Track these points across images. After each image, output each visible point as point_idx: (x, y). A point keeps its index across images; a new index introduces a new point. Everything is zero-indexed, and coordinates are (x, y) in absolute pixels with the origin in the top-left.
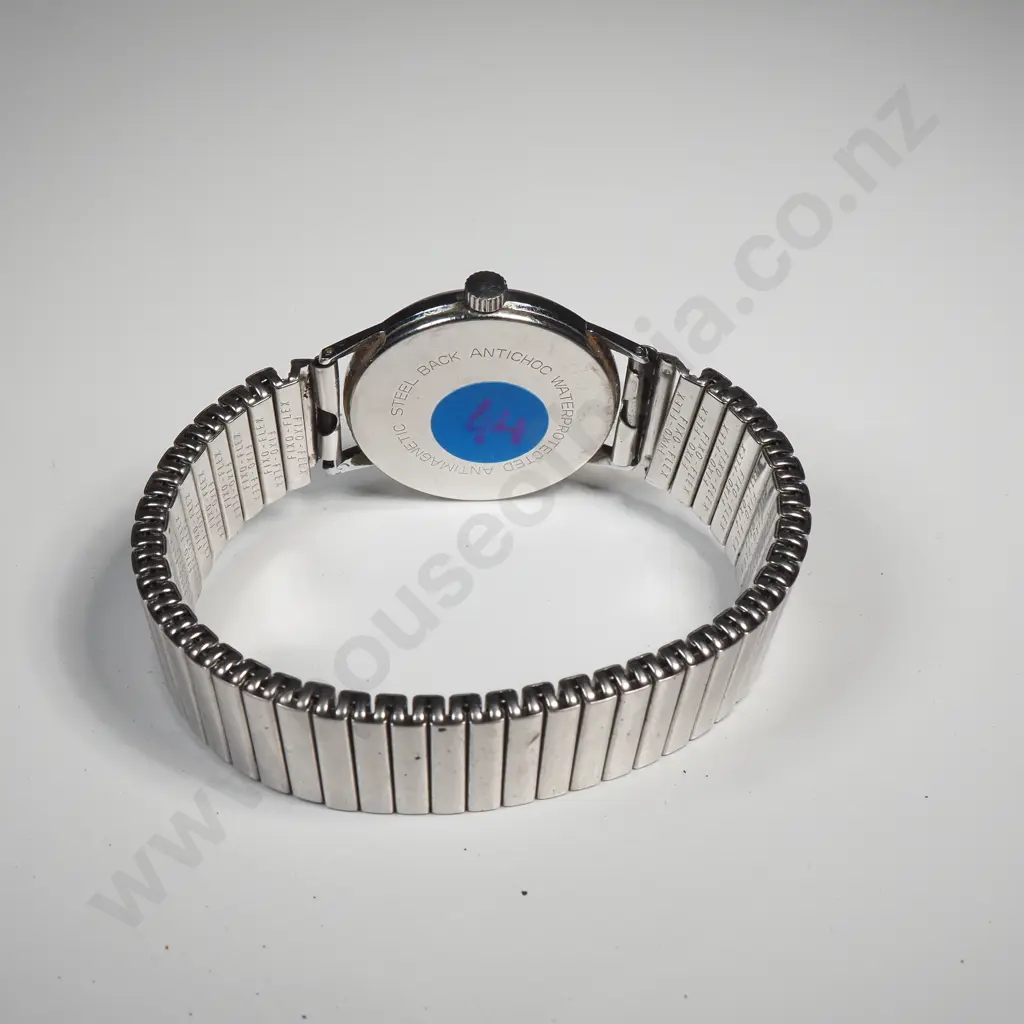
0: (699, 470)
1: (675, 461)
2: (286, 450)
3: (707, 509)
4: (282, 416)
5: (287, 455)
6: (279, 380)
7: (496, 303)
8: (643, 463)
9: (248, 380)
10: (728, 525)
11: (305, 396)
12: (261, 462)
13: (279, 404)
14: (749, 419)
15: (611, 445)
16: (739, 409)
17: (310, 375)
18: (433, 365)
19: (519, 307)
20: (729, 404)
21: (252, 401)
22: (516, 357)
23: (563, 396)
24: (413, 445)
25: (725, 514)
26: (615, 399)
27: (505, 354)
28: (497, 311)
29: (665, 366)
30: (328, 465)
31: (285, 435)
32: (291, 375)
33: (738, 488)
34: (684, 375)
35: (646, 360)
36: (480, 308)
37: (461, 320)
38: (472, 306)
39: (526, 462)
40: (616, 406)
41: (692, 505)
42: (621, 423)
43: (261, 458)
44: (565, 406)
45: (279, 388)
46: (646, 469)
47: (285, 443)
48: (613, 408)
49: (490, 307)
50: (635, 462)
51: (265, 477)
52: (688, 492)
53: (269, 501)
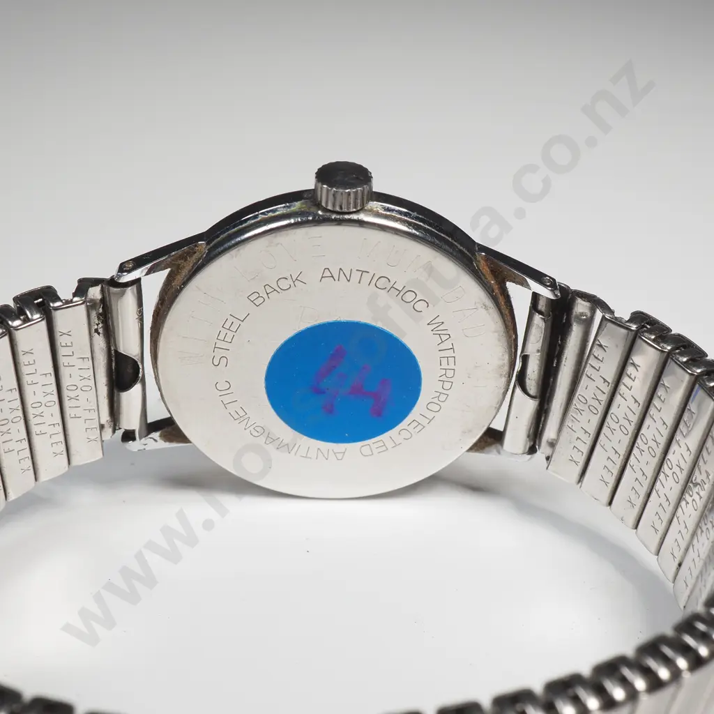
0: (622, 451)
1: (589, 442)
2: (67, 404)
3: (633, 506)
4: (62, 352)
5: (69, 412)
6: (58, 299)
7: (356, 199)
8: (543, 450)
9: (16, 299)
10: (665, 524)
11: (96, 331)
12: (31, 416)
13: (57, 335)
14: (699, 371)
15: (502, 430)
16: (685, 359)
17: (103, 300)
18: (270, 290)
19: (388, 210)
20: (670, 353)
21: (17, 323)
22: (382, 283)
23: (443, 346)
24: (242, 414)
25: (660, 511)
26: (510, 355)
27: (366, 278)
28: (357, 212)
29: (581, 307)
30: (129, 436)
31: (66, 382)
32: (75, 295)
33: (681, 470)
34: (607, 316)
35: (556, 296)
36: (334, 205)
37: (308, 222)
38: (323, 204)
39: (389, 444)
40: (512, 365)
41: (610, 503)
42: (518, 391)
43: (31, 411)
44: (444, 361)
45: (56, 309)
46: (548, 458)
47: (65, 393)
48: (506, 368)
49: (349, 204)
50: (532, 450)
51: (37, 440)
52: (606, 483)
53: (44, 477)
